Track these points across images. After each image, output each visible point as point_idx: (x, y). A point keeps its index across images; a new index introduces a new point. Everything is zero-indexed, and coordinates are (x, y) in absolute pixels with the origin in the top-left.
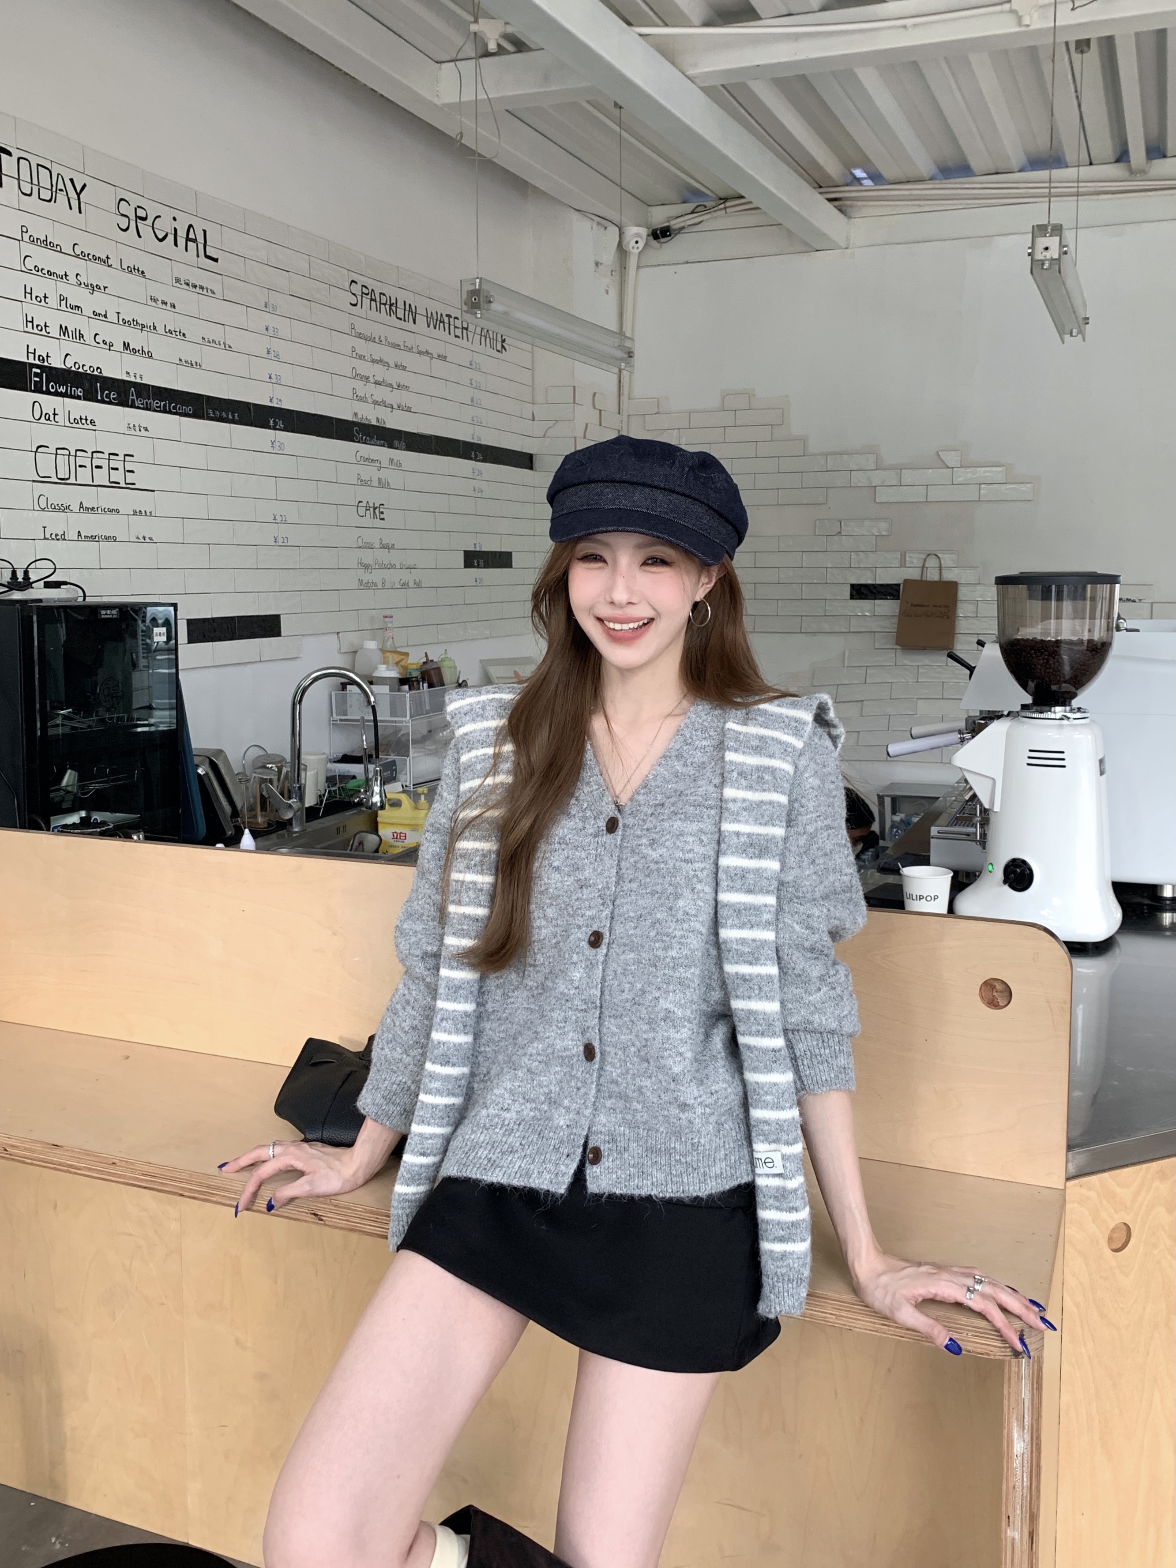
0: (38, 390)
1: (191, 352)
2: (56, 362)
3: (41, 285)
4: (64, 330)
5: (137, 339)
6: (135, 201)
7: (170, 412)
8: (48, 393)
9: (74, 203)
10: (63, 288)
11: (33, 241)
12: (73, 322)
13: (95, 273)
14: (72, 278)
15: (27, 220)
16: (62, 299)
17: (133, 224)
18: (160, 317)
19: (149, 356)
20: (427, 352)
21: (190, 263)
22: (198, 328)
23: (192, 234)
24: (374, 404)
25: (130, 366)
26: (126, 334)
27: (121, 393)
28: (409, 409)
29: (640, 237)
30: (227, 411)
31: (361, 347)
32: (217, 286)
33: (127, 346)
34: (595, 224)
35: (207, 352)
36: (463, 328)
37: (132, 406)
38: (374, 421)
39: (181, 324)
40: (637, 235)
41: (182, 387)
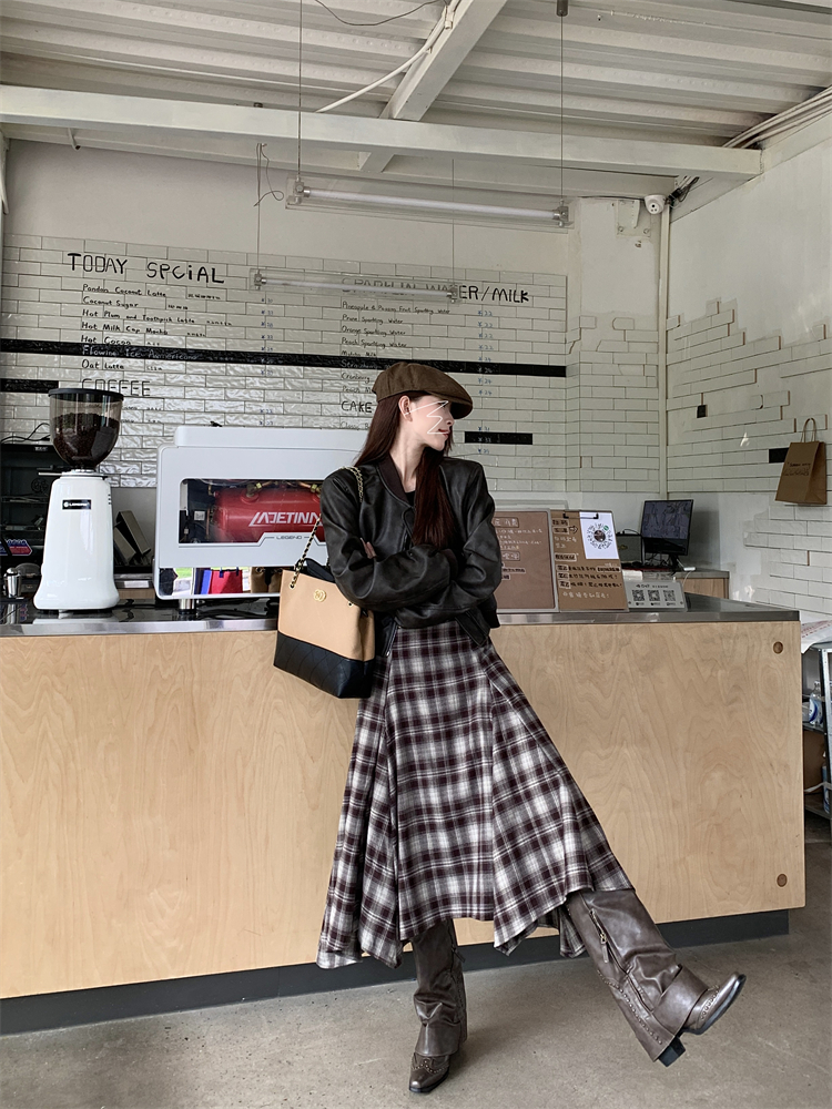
0: (87, 354)
1: (198, 328)
2: (99, 341)
3: (92, 309)
4: (106, 327)
5: (156, 326)
6: (160, 262)
7: (179, 360)
8: (93, 355)
9: (119, 270)
10: (107, 308)
11: (90, 290)
12: (111, 322)
13: (130, 299)
14: (114, 303)
15: (86, 282)
16: (106, 313)
17: (158, 274)
18: (175, 314)
19: (165, 333)
20: (426, 311)
21: (199, 286)
22: (204, 317)
23: (203, 272)
24: (365, 344)
25: (151, 339)
26: (149, 324)
27: (144, 353)
28: (404, 346)
29: (655, 201)
30: (224, 357)
31: (353, 313)
32: (222, 295)
33: (149, 331)
34: (617, 201)
35: (210, 328)
36: (470, 292)
37: (151, 358)
38: (363, 355)
39: (192, 316)
40: (652, 201)
41: (189, 347)
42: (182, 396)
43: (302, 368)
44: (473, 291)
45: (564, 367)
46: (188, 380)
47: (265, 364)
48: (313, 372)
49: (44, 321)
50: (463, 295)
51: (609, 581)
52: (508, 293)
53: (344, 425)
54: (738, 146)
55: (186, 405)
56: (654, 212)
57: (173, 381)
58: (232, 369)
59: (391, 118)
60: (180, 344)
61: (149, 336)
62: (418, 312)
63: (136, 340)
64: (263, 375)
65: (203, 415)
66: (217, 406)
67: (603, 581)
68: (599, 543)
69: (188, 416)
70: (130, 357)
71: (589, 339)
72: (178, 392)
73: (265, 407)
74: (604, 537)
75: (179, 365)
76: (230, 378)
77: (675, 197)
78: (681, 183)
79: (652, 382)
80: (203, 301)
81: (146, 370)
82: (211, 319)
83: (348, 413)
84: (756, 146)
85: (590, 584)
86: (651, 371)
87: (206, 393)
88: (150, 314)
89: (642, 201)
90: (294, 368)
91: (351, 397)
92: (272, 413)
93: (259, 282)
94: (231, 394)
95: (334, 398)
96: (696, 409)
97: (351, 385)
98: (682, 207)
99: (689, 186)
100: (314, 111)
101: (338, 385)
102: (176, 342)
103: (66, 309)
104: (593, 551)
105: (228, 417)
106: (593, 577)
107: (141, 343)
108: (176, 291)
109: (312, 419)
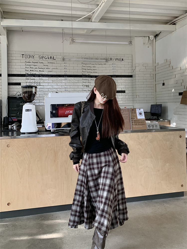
0: (27, 76)
1: (51, 70)
2: (29, 74)
3: (27, 67)
4: (31, 70)
6: (42, 56)
9: (33, 58)
10: (31, 66)
11: (27, 62)
13: (36, 64)
15: (26, 60)
17: (41, 58)
18: (45, 67)
19: (43, 71)
20: (101, 64)
21: (51, 61)
22: (52, 67)
23: (51, 57)
24: (87, 72)
25: (40, 73)
26: (40, 69)
27: (39, 76)
28: (96, 72)
29: (152, 37)
30: (56, 76)
31: (85, 65)
32: (55, 62)
33: (40, 71)
34: (143, 37)
35: (53, 70)
36: (110, 59)
37: (41, 77)
38: (87, 75)
39: (49, 67)
40: (151, 37)
41: (49, 74)
42: (48, 85)
43: (73, 78)
44: (111, 59)
45: (132, 75)
46: (49, 82)
47: (65, 77)
48: (76, 79)
49: (17, 70)
50: (109, 60)
51: (143, 123)
52: (119, 59)
53: (83, 90)
54: (170, 24)
55: (49, 87)
56: (152, 39)
57: (46, 82)
58: (58, 79)
59: (92, 22)
60: (47, 74)
61: (40, 72)
62: (99, 64)
63: (37, 73)
64: (65, 80)
65: (52, 89)
66: (55, 87)
67: (141, 123)
68: (140, 115)
69: (49, 89)
70: (36, 77)
71: (137, 69)
72: (47, 84)
73: (66, 87)
74: (141, 114)
75: (47, 78)
76: (58, 81)
77: (156, 36)
78: (158, 33)
79: (152, 78)
80: (51, 64)
81: (40, 79)
82: (53, 68)
83: (84, 87)
84: (174, 24)
85: (139, 124)
86: (152, 75)
87: (53, 84)
88: (40, 67)
89: (149, 37)
90: (72, 78)
91: (84, 84)
92: (67, 88)
93: (64, 60)
94: (58, 84)
95: (81, 84)
96: (162, 84)
97: (85, 81)
98: (158, 38)
99: (159, 33)
100: (75, 21)
101: (82, 81)
102: (46, 73)
103: (22, 67)
104: (139, 117)
105: (58, 89)
106: (139, 123)
107: (38, 74)
108: (45, 62)
109: (76, 89)
